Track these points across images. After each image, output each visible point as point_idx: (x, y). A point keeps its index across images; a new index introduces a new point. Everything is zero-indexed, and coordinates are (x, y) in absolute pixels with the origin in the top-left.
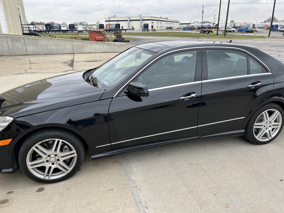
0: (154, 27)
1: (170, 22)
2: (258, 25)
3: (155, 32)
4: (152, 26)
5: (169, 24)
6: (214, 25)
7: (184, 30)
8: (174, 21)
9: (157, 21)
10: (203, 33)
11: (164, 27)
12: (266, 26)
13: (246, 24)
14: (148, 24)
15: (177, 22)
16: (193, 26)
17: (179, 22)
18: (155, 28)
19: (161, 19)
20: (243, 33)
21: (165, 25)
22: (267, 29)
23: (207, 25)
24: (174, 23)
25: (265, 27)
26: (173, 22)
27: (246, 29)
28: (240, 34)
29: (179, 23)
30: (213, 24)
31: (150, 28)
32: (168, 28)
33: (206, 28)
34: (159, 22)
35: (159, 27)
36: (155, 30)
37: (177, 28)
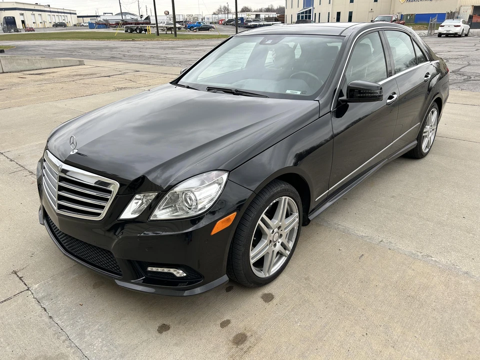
0: (26, 23)
1: (58, 12)
2: (208, 19)
3: (33, 32)
4: (23, 22)
5: (57, 17)
6: (143, 19)
7: (90, 28)
8: (65, 11)
9: (31, 12)
10: (131, 32)
11: (48, 22)
12: (222, 20)
13: (192, 18)
14: (14, 18)
15: (70, 13)
16: (107, 21)
17: (76, 14)
18: (29, 24)
19: (37, 8)
20: (196, 32)
21: (49, 19)
22: (224, 25)
23: (129, 18)
24: (66, 15)
25: (220, 22)
26: (64, 13)
27: (198, 25)
28: (191, 33)
29: (76, 16)
30: (141, 18)
31: (19, 25)
32: (56, 25)
33: (131, 24)
34: (34, 12)
35: (38, 22)
36: (32, 29)
37: (75, 25)
